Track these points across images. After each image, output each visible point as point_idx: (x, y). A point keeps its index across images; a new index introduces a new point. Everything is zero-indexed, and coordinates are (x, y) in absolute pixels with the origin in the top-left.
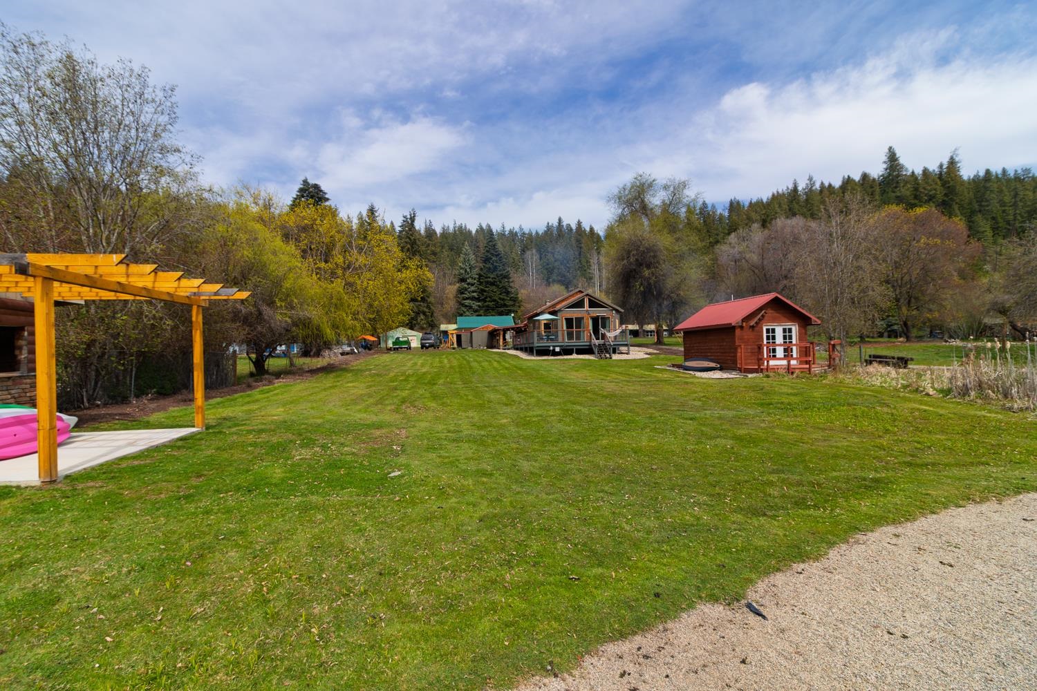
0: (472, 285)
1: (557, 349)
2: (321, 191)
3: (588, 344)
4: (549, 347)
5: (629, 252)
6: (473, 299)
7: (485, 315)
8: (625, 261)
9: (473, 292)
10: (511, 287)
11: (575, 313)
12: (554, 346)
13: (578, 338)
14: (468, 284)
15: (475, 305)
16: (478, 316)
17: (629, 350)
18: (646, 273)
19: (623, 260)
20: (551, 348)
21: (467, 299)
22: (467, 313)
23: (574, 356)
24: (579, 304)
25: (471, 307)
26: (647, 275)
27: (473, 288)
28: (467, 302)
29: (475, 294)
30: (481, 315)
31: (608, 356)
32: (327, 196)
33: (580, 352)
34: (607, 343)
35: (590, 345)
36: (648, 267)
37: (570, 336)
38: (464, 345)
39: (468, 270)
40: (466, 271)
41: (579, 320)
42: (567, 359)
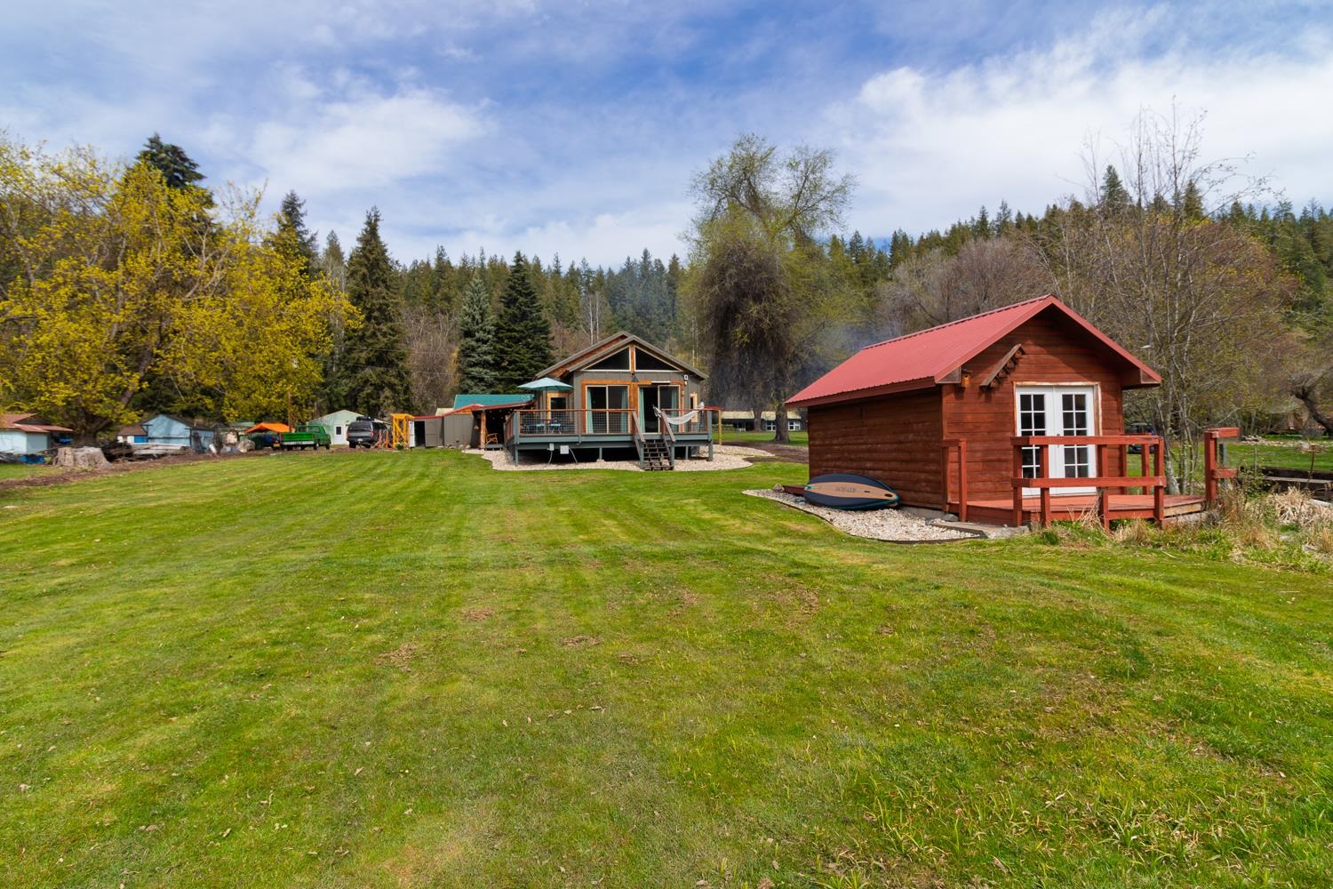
0: (485, 342)
1: (564, 450)
2: (185, 160)
3: (628, 439)
4: (548, 444)
5: (723, 270)
6: (485, 364)
7: (505, 393)
8: (716, 287)
9: (485, 353)
10: (551, 348)
11: (608, 378)
12: (557, 444)
13: (616, 427)
14: (478, 341)
15: (489, 375)
16: (493, 393)
17: (710, 451)
18: (754, 310)
19: (712, 283)
20: (552, 448)
21: (475, 365)
22: (475, 389)
23: (600, 464)
24: (618, 361)
25: (482, 380)
26: (755, 314)
27: (485, 348)
28: (475, 371)
29: (489, 358)
30: (498, 393)
31: (666, 463)
32: (198, 170)
33: (611, 455)
34: (666, 438)
35: (632, 442)
36: (758, 298)
37: (598, 420)
38: (429, 441)
39: (477, 317)
40: (474, 318)
41: (618, 392)
42: (583, 471)
